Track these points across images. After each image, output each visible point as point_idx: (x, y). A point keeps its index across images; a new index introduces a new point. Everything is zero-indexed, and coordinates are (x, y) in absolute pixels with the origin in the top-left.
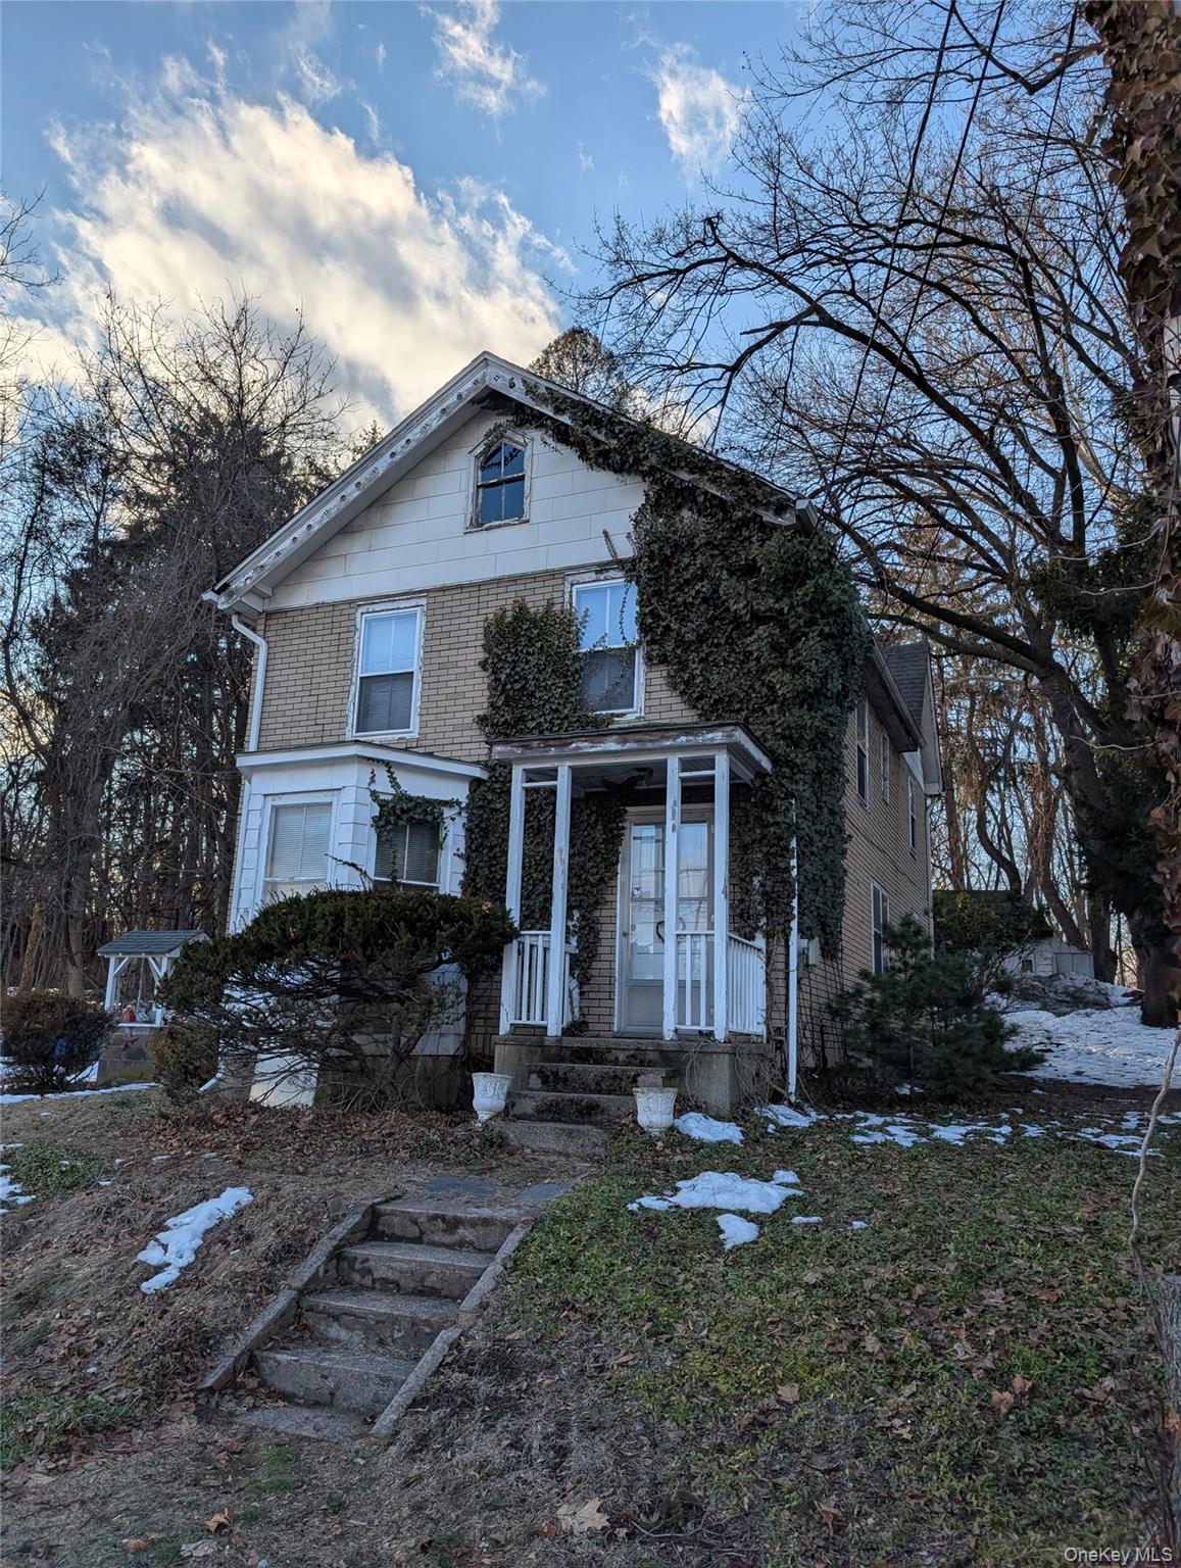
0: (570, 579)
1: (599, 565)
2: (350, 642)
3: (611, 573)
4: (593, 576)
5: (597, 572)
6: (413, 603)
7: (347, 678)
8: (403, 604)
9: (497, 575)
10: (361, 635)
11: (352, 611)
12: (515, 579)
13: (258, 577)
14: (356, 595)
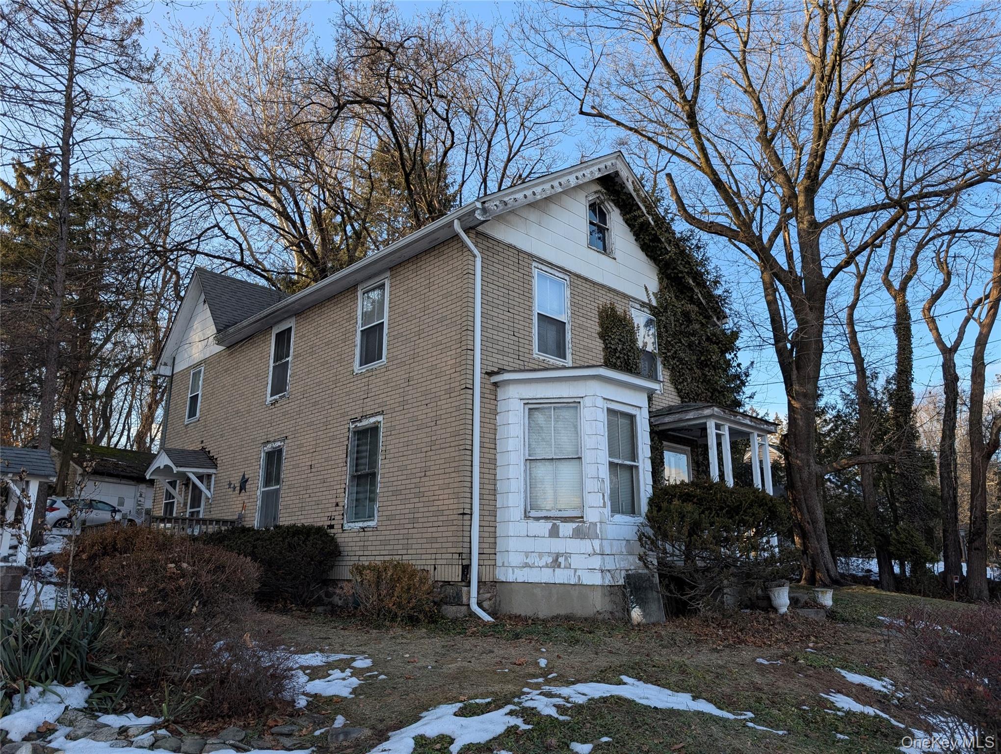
0: (631, 303)
2: (530, 284)
3: (646, 310)
4: (639, 307)
5: (641, 306)
6: (562, 276)
7: (531, 308)
8: (557, 274)
9: (605, 283)
10: (535, 282)
11: (529, 262)
12: (610, 290)
13: (503, 210)
14: (534, 253)
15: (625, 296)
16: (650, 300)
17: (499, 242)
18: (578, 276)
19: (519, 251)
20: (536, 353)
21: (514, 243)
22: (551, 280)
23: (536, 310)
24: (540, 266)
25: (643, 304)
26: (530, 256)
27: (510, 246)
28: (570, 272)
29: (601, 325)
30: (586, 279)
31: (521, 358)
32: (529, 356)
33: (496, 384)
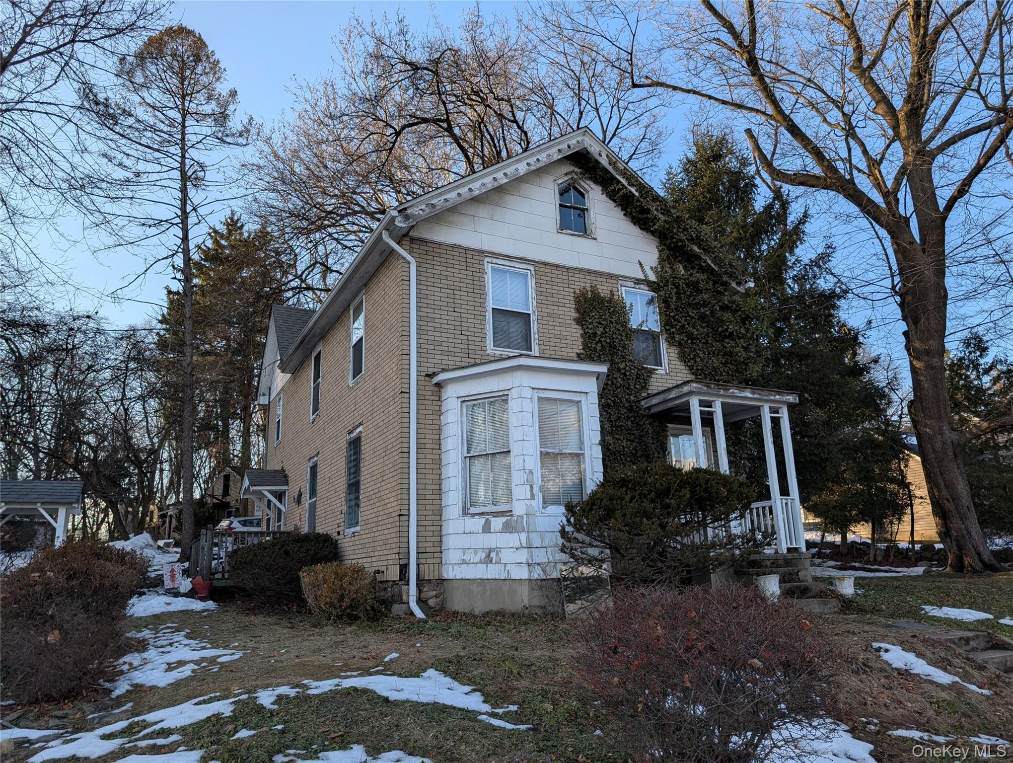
0: (620, 282)
1: (637, 279)
2: (481, 280)
3: (642, 286)
4: (633, 285)
5: (635, 283)
6: (524, 266)
7: (482, 305)
8: (517, 265)
9: (581, 266)
10: (489, 278)
11: (480, 258)
12: (590, 272)
13: (430, 212)
14: (485, 248)
15: (611, 276)
16: (646, 276)
17: (440, 244)
18: (546, 264)
19: (466, 249)
20: (490, 348)
21: (458, 242)
22: (511, 273)
23: (490, 305)
24: (494, 261)
25: (638, 282)
26: (482, 253)
27: (454, 246)
28: (535, 262)
29: (577, 310)
30: (557, 266)
31: (470, 356)
32: (481, 353)
33: (439, 385)
